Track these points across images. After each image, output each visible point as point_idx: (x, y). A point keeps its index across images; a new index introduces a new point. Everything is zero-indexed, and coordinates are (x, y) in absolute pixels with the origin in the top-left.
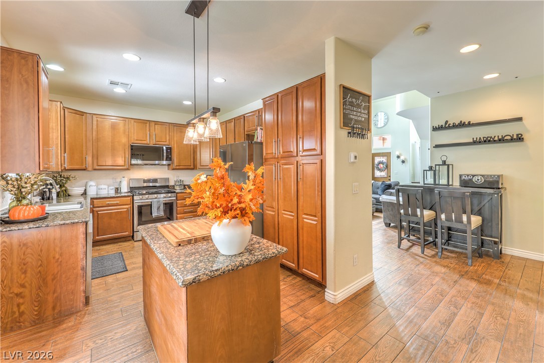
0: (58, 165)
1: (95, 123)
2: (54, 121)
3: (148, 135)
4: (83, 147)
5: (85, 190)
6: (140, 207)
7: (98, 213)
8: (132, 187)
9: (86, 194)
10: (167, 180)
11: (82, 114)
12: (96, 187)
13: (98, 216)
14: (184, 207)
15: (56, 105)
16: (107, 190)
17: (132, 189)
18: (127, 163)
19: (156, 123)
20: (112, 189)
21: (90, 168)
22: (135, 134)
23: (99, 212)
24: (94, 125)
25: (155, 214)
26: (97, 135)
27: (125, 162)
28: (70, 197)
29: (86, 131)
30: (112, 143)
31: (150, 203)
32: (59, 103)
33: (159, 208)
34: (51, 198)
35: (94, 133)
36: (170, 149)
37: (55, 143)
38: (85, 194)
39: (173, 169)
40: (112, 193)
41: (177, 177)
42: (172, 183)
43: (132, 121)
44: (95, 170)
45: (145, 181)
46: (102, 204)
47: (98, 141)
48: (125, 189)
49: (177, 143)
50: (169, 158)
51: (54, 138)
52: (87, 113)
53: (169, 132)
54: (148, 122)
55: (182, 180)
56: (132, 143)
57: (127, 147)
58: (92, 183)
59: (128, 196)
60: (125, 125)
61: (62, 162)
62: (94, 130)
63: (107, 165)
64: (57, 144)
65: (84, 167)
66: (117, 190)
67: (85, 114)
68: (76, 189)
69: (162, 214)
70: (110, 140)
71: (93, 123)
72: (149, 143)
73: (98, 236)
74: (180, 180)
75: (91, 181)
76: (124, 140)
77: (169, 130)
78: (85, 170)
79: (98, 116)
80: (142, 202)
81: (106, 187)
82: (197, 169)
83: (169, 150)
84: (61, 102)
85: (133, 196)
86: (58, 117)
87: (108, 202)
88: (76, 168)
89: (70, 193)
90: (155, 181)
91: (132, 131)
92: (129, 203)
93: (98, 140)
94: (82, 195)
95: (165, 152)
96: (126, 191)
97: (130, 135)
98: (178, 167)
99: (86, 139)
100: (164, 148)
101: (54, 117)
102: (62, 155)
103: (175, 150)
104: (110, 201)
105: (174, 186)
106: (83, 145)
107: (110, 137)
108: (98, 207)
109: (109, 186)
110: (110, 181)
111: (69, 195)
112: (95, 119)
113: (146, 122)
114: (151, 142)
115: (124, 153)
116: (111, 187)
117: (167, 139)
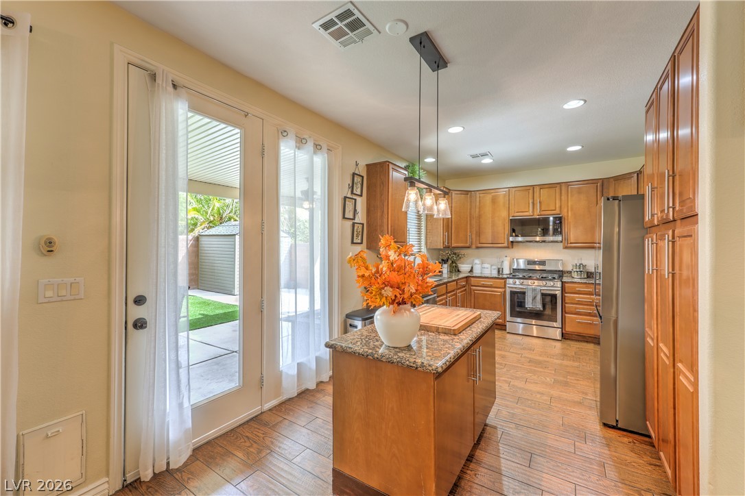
1: (478, 200)
3: (531, 205)
4: (467, 225)
5: (472, 268)
6: (512, 293)
9: (473, 272)
11: (467, 192)
12: (480, 265)
13: (474, 295)
16: (489, 269)
17: (515, 272)
18: (506, 240)
19: (542, 186)
20: (494, 269)
21: (474, 246)
22: (516, 206)
23: (475, 292)
24: (476, 202)
26: (480, 211)
27: (504, 238)
28: (459, 274)
29: (471, 209)
31: (525, 291)
33: (534, 298)
35: (477, 210)
36: (560, 219)
38: (471, 270)
39: (567, 247)
40: (495, 274)
42: (567, 268)
43: (513, 190)
44: (478, 247)
45: (529, 263)
46: (481, 283)
47: (480, 218)
48: (507, 270)
49: (572, 210)
52: (471, 192)
53: (561, 196)
54: (531, 188)
55: (584, 264)
56: (513, 217)
57: (507, 222)
58: (477, 261)
59: (502, 279)
62: (477, 207)
63: (488, 242)
65: (468, 245)
66: (500, 271)
67: (469, 193)
68: (464, 267)
69: (539, 306)
72: (531, 214)
74: (581, 264)
75: (476, 259)
76: (504, 215)
77: (561, 193)
78: (469, 247)
79: (480, 192)
80: (515, 287)
81: (488, 266)
83: (559, 221)
85: (507, 279)
88: (462, 246)
89: (460, 269)
90: (543, 263)
91: (513, 202)
92: (503, 286)
93: (480, 216)
94: (469, 272)
95: (551, 224)
96: (508, 272)
97: (510, 208)
99: (470, 217)
100: (551, 219)
103: (569, 220)
104: (484, 281)
105: (571, 272)
107: (491, 213)
108: (475, 286)
109: (491, 266)
110: (493, 260)
111: (458, 271)
112: (478, 195)
113: (528, 188)
114: (535, 213)
115: (504, 229)
116: (494, 267)
117: (557, 206)
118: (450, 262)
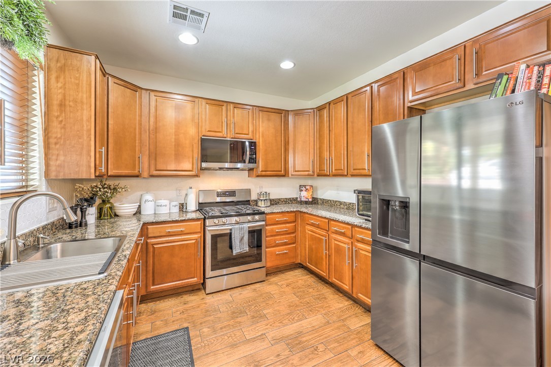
0: (90, 167)
1: (153, 104)
2: (85, 89)
3: (224, 124)
4: (135, 141)
5: (140, 206)
7: (154, 248)
8: (202, 203)
9: (140, 213)
10: (248, 191)
11: (135, 88)
12: (153, 203)
13: (154, 252)
14: (275, 236)
15: (89, 62)
16: (168, 206)
17: (201, 207)
18: (195, 166)
19: (236, 105)
20: (175, 206)
21: (145, 174)
22: (207, 122)
23: (155, 246)
24: (151, 107)
25: (236, 251)
26: (156, 122)
27: (193, 164)
28: (116, 219)
29: (141, 116)
30: (175, 135)
31: (229, 232)
32: (93, 57)
33: (242, 239)
34: (83, 223)
35: (152, 120)
36: (255, 144)
37: (85, 128)
38: (138, 212)
39: (258, 176)
40: (175, 212)
41: (260, 188)
42: (254, 197)
43: (204, 102)
44: (152, 176)
45: (219, 195)
46: (160, 232)
47: (156, 133)
48: (192, 206)
49: (263, 136)
50: (253, 160)
51: (85, 119)
52: (142, 89)
53: (253, 120)
54: (225, 104)
55: (268, 192)
56: (203, 136)
57: (196, 141)
58: (148, 197)
59: (198, 220)
60: (193, 108)
61: (97, 163)
62: (151, 115)
63: (168, 169)
64: (89, 130)
65: (136, 172)
66: (182, 207)
67: (139, 90)
68: (125, 207)
69: (246, 248)
70: (174, 130)
71: (151, 103)
72: (225, 136)
73: (153, 285)
74: (266, 193)
75: (147, 193)
76: (192, 131)
77: (253, 117)
78: (137, 176)
79: (157, 94)
80: (218, 230)
81: (167, 202)
82: (288, 176)
83: (254, 146)
84: (97, 57)
85: (205, 219)
86: (91, 82)
87: (169, 228)
88: (124, 174)
89: (119, 212)
90: (233, 193)
91: (203, 117)
92: (199, 231)
93: (156, 130)
94: (134, 214)
95: (248, 149)
96: (194, 209)
97: (200, 124)
98: (264, 173)
99: (140, 129)
100: (247, 144)
101: (85, 82)
102: (98, 150)
103: (261, 147)
104: (171, 227)
105: (257, 201)
106: (135, 137)
107: (174, 127)
108: (155, 237)
109: (171, 201)
110: (173, 194)
111: (116, 215)
112: (153, 98)
113: (221, 103)
114: (229, 135)
115: (193, 151)
116: (174, 203)
117: (250, 130)
118: (98, 201)
